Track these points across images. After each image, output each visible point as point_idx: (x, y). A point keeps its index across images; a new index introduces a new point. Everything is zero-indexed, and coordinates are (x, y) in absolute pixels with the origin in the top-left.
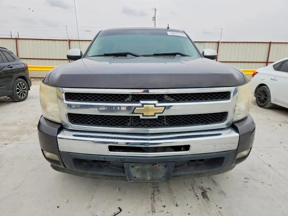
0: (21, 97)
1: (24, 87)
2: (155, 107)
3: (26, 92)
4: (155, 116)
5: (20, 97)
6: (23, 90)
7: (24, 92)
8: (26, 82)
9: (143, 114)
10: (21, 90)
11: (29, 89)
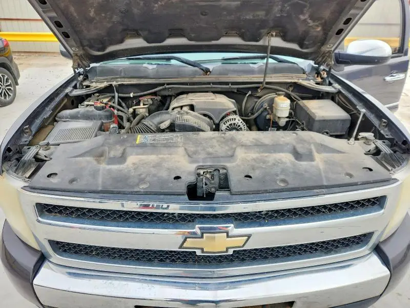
0: (5, 98)
1: (7, 81)
2: (228, 236)
3: (12, 89)
4: (227, 251)
5: (3, 98)
6: (7, 86)
7: (9, 89)
8: (11, 73)
9: (202, 249)
10: (4, 87)
11: (17, 84)
